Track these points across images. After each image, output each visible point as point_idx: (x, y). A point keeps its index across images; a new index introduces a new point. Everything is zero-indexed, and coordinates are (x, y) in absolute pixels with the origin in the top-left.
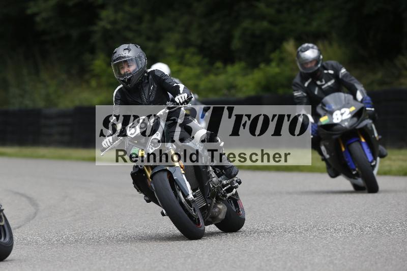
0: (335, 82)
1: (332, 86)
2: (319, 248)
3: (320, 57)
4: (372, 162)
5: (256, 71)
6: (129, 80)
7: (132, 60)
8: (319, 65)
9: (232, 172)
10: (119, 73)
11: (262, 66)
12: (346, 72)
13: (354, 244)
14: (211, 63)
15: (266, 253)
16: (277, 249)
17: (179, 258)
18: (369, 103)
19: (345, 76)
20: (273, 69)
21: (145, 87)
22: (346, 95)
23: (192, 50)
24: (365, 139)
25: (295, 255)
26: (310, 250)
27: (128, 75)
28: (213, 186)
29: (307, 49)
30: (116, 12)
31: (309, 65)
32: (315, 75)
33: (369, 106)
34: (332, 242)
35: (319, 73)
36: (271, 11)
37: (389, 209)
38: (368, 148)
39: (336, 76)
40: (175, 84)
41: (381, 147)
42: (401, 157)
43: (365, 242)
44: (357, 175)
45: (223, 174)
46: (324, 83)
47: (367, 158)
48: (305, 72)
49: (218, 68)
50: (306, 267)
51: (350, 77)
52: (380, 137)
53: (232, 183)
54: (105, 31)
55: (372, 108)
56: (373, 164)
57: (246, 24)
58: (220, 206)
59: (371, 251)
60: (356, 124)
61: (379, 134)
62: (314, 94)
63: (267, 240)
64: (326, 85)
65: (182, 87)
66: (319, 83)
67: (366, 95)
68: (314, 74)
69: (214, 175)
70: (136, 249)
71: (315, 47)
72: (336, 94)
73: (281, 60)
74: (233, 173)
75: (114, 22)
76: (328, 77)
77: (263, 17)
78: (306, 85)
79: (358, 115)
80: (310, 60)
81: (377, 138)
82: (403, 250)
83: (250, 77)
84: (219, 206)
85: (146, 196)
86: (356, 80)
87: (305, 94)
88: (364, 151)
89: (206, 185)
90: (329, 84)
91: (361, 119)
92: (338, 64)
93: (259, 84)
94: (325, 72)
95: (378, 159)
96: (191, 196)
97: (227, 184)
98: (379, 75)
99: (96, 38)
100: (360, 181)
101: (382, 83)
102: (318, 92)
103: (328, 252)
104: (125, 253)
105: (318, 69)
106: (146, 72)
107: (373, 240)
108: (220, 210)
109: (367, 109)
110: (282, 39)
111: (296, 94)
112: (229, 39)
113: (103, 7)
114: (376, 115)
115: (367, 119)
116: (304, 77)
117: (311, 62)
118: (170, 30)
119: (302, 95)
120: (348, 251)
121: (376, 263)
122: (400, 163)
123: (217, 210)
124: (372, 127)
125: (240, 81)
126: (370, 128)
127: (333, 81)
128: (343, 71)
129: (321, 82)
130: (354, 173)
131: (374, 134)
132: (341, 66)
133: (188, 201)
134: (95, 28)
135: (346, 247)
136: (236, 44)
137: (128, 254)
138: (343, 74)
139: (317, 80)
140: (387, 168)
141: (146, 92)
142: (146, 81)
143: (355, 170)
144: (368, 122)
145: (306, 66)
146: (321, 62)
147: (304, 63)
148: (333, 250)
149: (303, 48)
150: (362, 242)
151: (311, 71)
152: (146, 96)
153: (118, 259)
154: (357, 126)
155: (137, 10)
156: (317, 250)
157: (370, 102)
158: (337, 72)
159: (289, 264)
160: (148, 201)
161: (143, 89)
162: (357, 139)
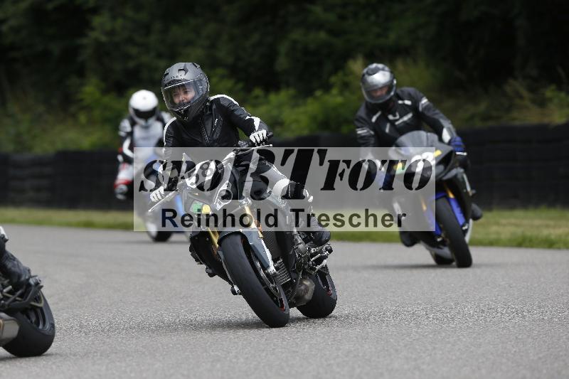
0: (413, 117)
1: (409, 122)
2: (399, 348)
3: (392, 81)
4: (463, 225)
5: (310, 100)
6: (186, 111)
7: (189, 84)
8: (392, 93)
9: (322, 237)
10: (172, 102)
11: (318, 93)
12: (428, 103)
13: (449, 342)
14: (248, 90)
15: (325, 355)
16: (340, 349)
17: (204, 362)
18: (459, 146)
19: (426, 108)
20: (335, 98)
21: (207, 120)
22: (429, 134)
23: (220, 71)
24: (453, 193)
25: (366, 357)
26: (387, 350)
27: (184, 105)
28: (299, 256)
29: (375, 71)
30: (114, 18)
31: (379, 93)
32: (387, 107)
33: (459, 149)
34: (418, 340)
35: (391, 105)
36: (331, 17)
37: (497, 293)
38: (458, 207)
39: (414, 108)
40: (248, 117)
41: (474, 206)
42: (513, 221)
43: (464, 340)
44: (443, 243)
45: (312, 238)
46: (398, 117)
47: (458, 221)
48: (373, 102)
49: (257, 97)
50: (382, 374)
51: (434, 111)
52: (474, 192)
53: (321, 252)
54: (99, 45)
55: (464, 152)
56: (464, 228)
57: (296, 35)
58: (307, 283)
59: (472, 352)
60: (443, 174)
61: (472, 188)
62: (384, 132)
63: (327, 337)
64: (401, 121)
65: (257, 121)
66: (391, 117)
67: (455, 135)
68: (385, 105)
69: (300, 240)
70: (144, 350)
71: (387, 68)
72: (415, 133)
73: (346, 86)
74: (324, 239)
75: (111, 33)
76: (405, 110)
77: (320, 26)
78: (374, 119)
79: (445, 161)
80: (380, 86)
81: (471, 194)
82: (518, 351)
83: (302, 109)
84: (305, 282)
85: (209, 267)
86: (441, 115)
87: (372, 133)
88: (453, 211)
89: (291, 253)
90: (405, 118)
91: (449, 167)
92: (418, 92)
93: (314, 118)
94: (400, 102)
95: (471, 221)
96: (272, 269)
97: (316, 253)
98: (482, 107)
99: (86, 55)
100: (446, 252)
101: (486, 118)
102: (390, 130)
103: (412, 353)
104: (128, 356)
105: (391, 99)
106: (208, 101)
107: (475, 337)
108: (307, 288)
109: (458, 153)
110: (347, 55)
111: (360, 132)
112: (272, 56)
113: (95, 11)
114: (469, 162)
115: (456, 167)
116: (371, 110)
117: (381, 88)
118: (189, 43)
119: (368, 134)
120: (441, 352)
121: (479, 369)
122: (513, 229)
123: (303, 287)
124: (463, 178)
125: (288, 115)
126: (461, 180)
127: (410, 115)
128: (424, 101)
129: (395, 116)
130: (439, 240)
131: (466, 188)
132: (421, 94)
133: (268, 275)
134: (85, 41)
135: (437, 346)
136: (282, 63)
137: (133, 357)
138: (424, 106)
139: (390, 114)
140: (493, 237)
141: (209, 127)
142: (208, 112)
143: (439, 236)
144: (458, 171)
145: (374, 94)
146: (394, 88)
147: (372, 90)
148: (419, 351)
149: (369, 69)
150: (459, 340)
151: (381, 101)
152: (209, 132)
153: (118, 364)
154: (444, 176)
155: (143, 16)
156: (397, 350)
157: (462, 144)
158: (416, 102)
159: (358, 371)
160: (211, 275)
161: (204, 123)
162: (443, 194)
